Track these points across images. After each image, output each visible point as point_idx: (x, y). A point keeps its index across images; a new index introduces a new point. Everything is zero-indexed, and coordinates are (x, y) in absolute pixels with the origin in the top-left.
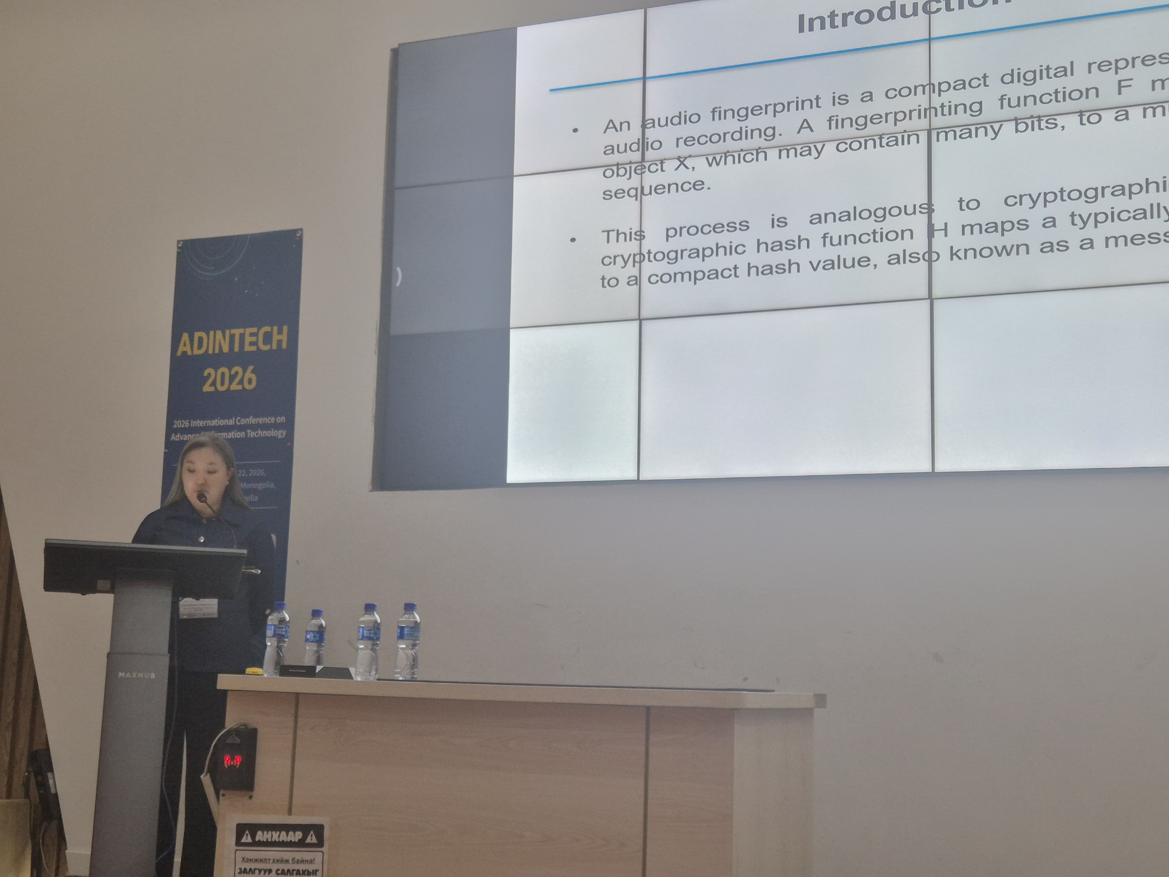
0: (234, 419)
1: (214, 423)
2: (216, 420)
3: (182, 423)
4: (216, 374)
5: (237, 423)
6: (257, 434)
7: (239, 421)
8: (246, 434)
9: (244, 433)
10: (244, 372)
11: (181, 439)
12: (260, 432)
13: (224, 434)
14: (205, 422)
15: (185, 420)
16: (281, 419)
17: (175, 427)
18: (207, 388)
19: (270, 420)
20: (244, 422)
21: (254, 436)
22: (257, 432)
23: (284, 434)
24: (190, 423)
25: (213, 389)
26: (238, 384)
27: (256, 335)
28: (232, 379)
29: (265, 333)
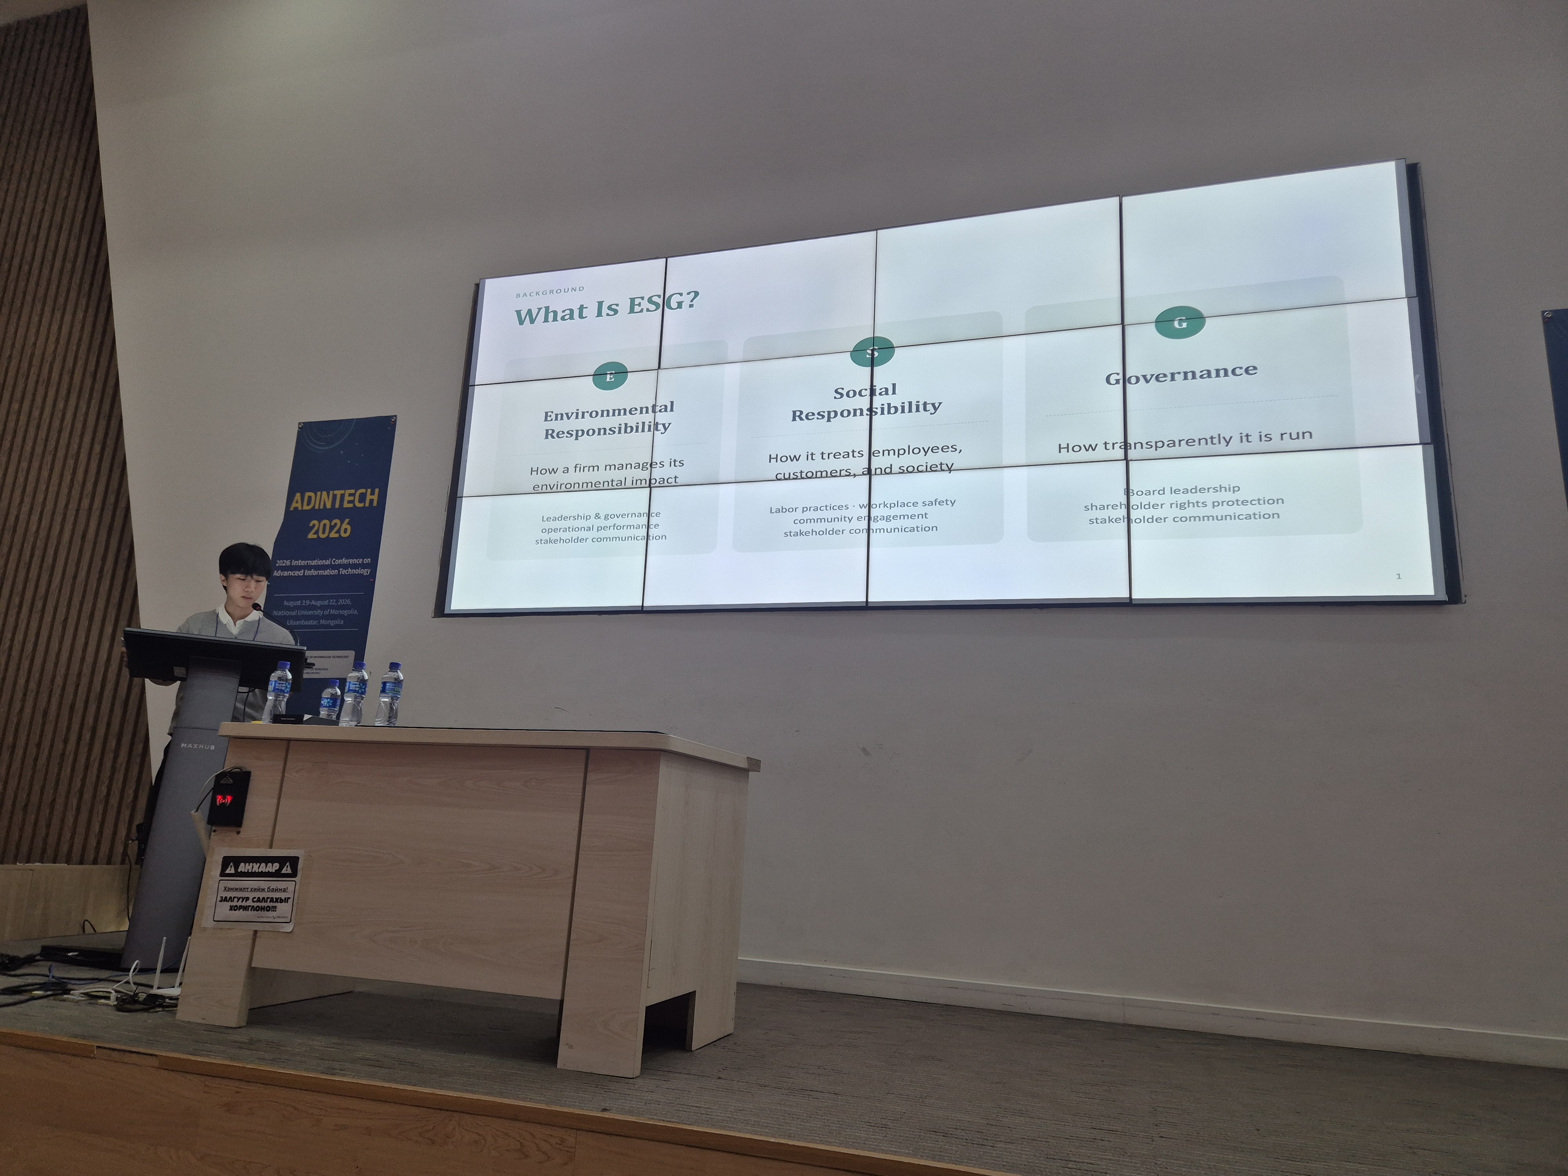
0: (330, 559)
1: (314, 563)
2: (316, 561)
3: (284, 562)
4: (319, 525)
5: (333, 563)
6: (347, 572)
7: (334, 561)
9: (337, 571)
10: (342, 523)
11: (282, 575)
12: (350, 570)
13: (321, 571)
14: (306, 562)
15: (287, 560)
16: (367, 561)
19: (357, 561)
20: (338, 562)
21: (345, 573)
22: (347, 570)
23: (369, 573)
24: (291, 562)
25: (315, 536)
26: (336, 533)
27: (354, 495)
28: (332, 529)
29: (361, 494)
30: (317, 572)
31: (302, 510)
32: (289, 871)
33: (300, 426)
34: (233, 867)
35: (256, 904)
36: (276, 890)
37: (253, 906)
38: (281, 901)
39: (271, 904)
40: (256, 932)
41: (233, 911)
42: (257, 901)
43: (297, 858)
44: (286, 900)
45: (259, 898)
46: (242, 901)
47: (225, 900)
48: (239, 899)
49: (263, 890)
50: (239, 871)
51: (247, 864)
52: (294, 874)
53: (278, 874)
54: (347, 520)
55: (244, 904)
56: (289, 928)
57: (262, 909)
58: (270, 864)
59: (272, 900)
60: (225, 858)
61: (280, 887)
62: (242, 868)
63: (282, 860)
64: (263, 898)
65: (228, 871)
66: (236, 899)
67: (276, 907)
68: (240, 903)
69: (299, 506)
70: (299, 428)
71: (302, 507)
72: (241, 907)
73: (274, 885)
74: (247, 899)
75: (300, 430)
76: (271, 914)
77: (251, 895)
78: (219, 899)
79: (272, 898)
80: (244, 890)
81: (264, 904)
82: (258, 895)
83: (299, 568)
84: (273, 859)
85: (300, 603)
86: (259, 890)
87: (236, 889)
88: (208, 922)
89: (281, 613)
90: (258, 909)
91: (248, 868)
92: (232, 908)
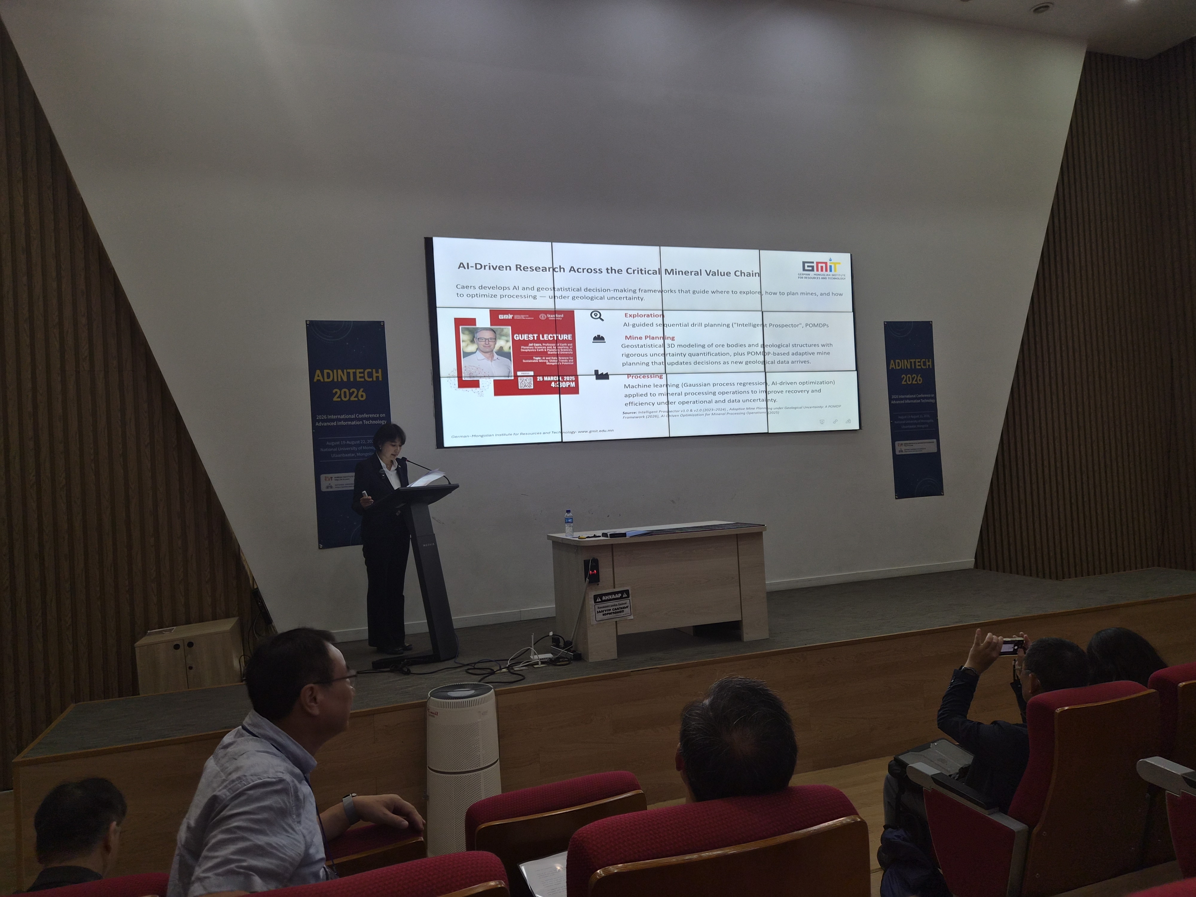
0: (354, 415)
1: (343, 417)
3: (322, 417)
4: (341, 392)
6: (369, 422)
7: (358, 416)
8: (363, 422)
10: (358, 391)
11: (323, 425)
12: (371, 421)
13: (349, 423)
14: (337, 416)
15: (324, 415)
17: (318, 418)
18: (335, 399)
19: (376, 416)
20: (360, 416)
21: (367, 423)
24: (327, 416)
25: (339, 399)
26: (355, 397)
27: (363, 373)
28: (351, 394)
29: (368, 373)
30: (346, 423)
31: (324, 382)
32: (626, 596)
33: (308, 323)
34: (599, 599)
35: (614, 611)
36: (622, 604)
37: (614, 612)
38: (625, 608)
39: (622, 610)
40: (616, 622)
41: (605, 616)
42: (615, 610)
43: (628, 590)
44: (627, 607)
45: (615, 609)
46: (608, 611)
47: (600, 611)
48: (606, 611)
49: (617, 605)
50: (603, 599)
51: (606, 597)
52: (628, 597)
53: (621, 598)
54: (362, 389)
55: (609, 612)
56: (632, 617)
57: (618, 612)
58: (617, 595)
59: (621, 608)
60: (594, 596)
61: (623, 603)
62: (604, 598)
63: (622, 592)
64: (618, 608)
65: (597, 601)
66: (605, 611)
67: (623, 611)
68: (607, 612)
69: (321, 378)
70: (307, 324)
71: (324, 380)
72: (608, 614)
73: (621, 602)
74: (610, 610)
75: (308, 326)
76: (623, 613)
77: (612, 608)
78: (596, 612)
79: (621, 607)
80: (608, 606)
81: (618, 611)
82: (614, 607)
83: (333, 420)
84: (618, 593)
85: (338, 443)
86: (615, 605)
87: (604, 607)
88: (594, 622)
89: (326, 450)
90: (616, 613)
91: (607, 598)
92: (603, 615)
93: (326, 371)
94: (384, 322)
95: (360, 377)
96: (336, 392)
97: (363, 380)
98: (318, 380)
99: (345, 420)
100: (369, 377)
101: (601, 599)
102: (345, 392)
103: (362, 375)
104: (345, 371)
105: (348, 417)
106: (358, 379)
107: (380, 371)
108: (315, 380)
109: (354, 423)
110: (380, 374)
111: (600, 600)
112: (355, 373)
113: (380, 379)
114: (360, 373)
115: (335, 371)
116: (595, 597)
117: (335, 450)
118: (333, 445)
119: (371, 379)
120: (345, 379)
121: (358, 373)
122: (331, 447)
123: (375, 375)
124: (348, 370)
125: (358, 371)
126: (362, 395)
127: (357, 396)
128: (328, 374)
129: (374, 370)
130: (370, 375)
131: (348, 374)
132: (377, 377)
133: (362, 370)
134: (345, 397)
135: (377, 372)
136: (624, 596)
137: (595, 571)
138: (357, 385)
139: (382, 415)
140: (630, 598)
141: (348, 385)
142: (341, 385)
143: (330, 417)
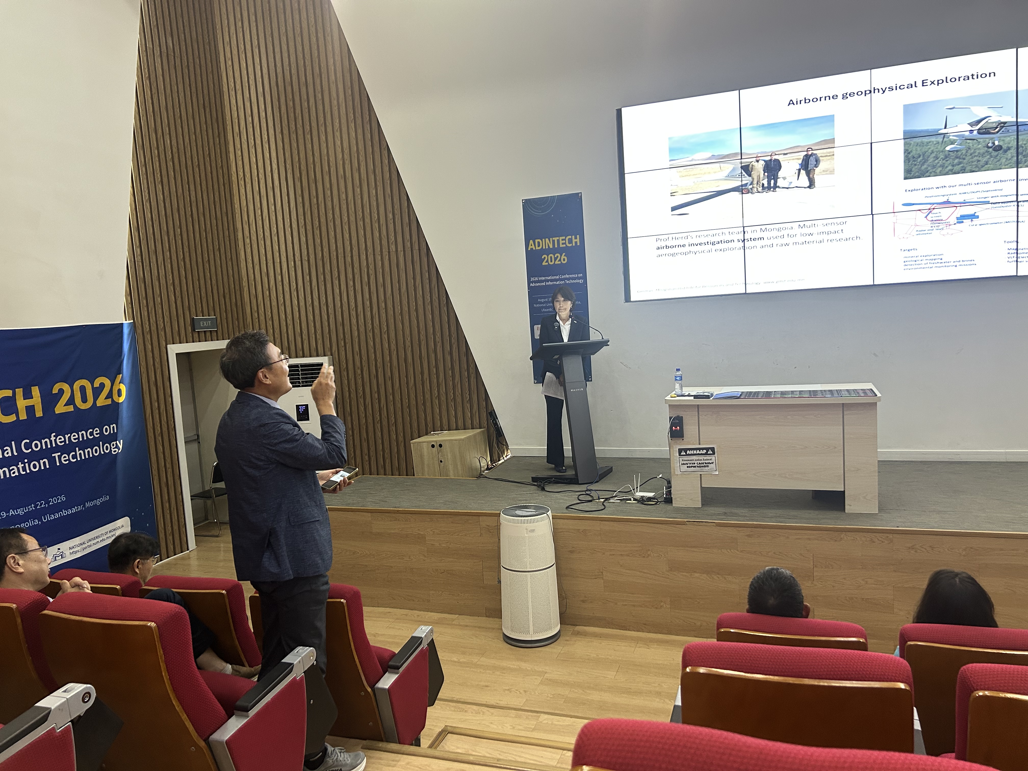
0: (558, 276)
1: (549, 278)
3: (535, 279)
4: (548, 258)
7: (561, 277)
10: (561, 256)
11: (535, 285)
12: (571, 281)
14: (545, 278)
15: (536, 277)
16: (581, 275)
17: (532, 280)
19: (575, 276)
23: (582, 282)
24: (538, 278)
27: (565, 240)
28: (556, 259)
29: (569, 239)
31: (536, 250)
32: (711, 453)
34: (684, 452)
37: (698, 466)
38: (710, 463)
39: (706, 465)
40: (701, 475)
42: (699, 464)
43: (714, 448)
44: (712, 463)
46: (692, 464)
47: (684, 464)
49: (701, 460)
52: (714, 454)
53: (706, 454)
54: (564, 254)
56: (716, 473)
57: (702, 467)
59: (706, 463)
60: (679, 449)
61: (708, 459)
62: (688, 452)
63: (707, 449)
64: (702, 463)
65: (682, 454)
66: (689, 464)
67: (708, 466)
69: (533, 247)
70: (523, 203)
71: (535, 248)
72: (692, 467)
73: (705, 458)
74: (694, 463)
76: (706, 468)
77: (696, 462)
78: (681, 464)
80: (692, 460)
81: (702, 465)
82: (699, 462)
83: (542, 281)
84: (703, 449)
85: (547, 300)
86: (699, 460)
87: (688, 460)
88: (677, 472)
89: (538, 305)
90: (700, 467)
91: (691, 452)
92: (688, 467)
93: (537, 241)
94: (581, 193)
95: (563, 244)
96: (545, 258)
97: (565, 246)
98: (532, 249)
99: (552, 280)
100: (569, 243)
101: (686, 452)
102: (551, 257)
103: (564, 242)
104: (551, 239)
105: (553, 278)
106: (561, 246)
107: (578, 236)
108: (529, 249)
109: (558, 283)
110: (578, 240)
111: (684, 454)
112: (558, 241)
113: (578, 244)
114: (562, 240)
115: (544, 240)
116: (680, 451)
117: (545, 305)
118: (543, 301)
119: (571, 245)
120: (551, 246)
121: (560, 240)
122: (541, 303)
123: (574, 241)
124: (553, 239)
125: (561, 238)
126: (564, 259)
127: (560, 260)
128: (539, 242)
129: (573, 237)
130: (570, 241)
131: (554, 241)
132: (576, 243)
133: (564, 238)
134: (551, 261)
135: (576, 238)
136: (709, 453)
137: (678, 427)
138: (560, 251)
139: (579, 275)
140: (716, 455)
141: (554, 251)
142: (548, 251)
143: (540, 279)
